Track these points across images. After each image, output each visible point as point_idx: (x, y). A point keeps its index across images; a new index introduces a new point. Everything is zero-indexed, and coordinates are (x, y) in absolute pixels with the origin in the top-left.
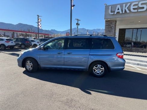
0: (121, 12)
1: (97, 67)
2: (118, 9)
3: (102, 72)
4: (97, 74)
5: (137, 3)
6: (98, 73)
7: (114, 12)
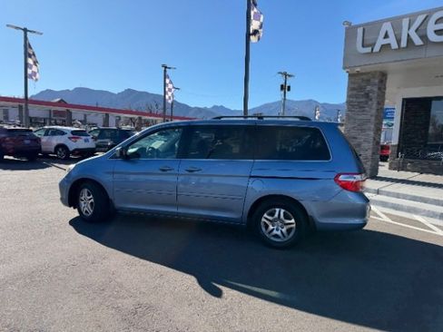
0: (394, 46)
1: (272, 214)
2: (386, 36)
3: (289, 231)
4: (272, 238)
6: (276, 236)
7: (373, 45)
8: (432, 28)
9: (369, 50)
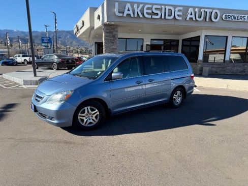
1: (176, 94)
4: (176, 104)
5: (150, 6)
7: (123, 13)
8: (145, 11)
9: (121, 15)
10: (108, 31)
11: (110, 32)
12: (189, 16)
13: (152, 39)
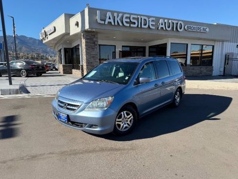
5: (128, 16)
7: (105, 21)
8: (124, 20)
9: (103, 22)
10: (89, 37)
11: (91, 39)
12: (161, 26)
13: (123, 46)
